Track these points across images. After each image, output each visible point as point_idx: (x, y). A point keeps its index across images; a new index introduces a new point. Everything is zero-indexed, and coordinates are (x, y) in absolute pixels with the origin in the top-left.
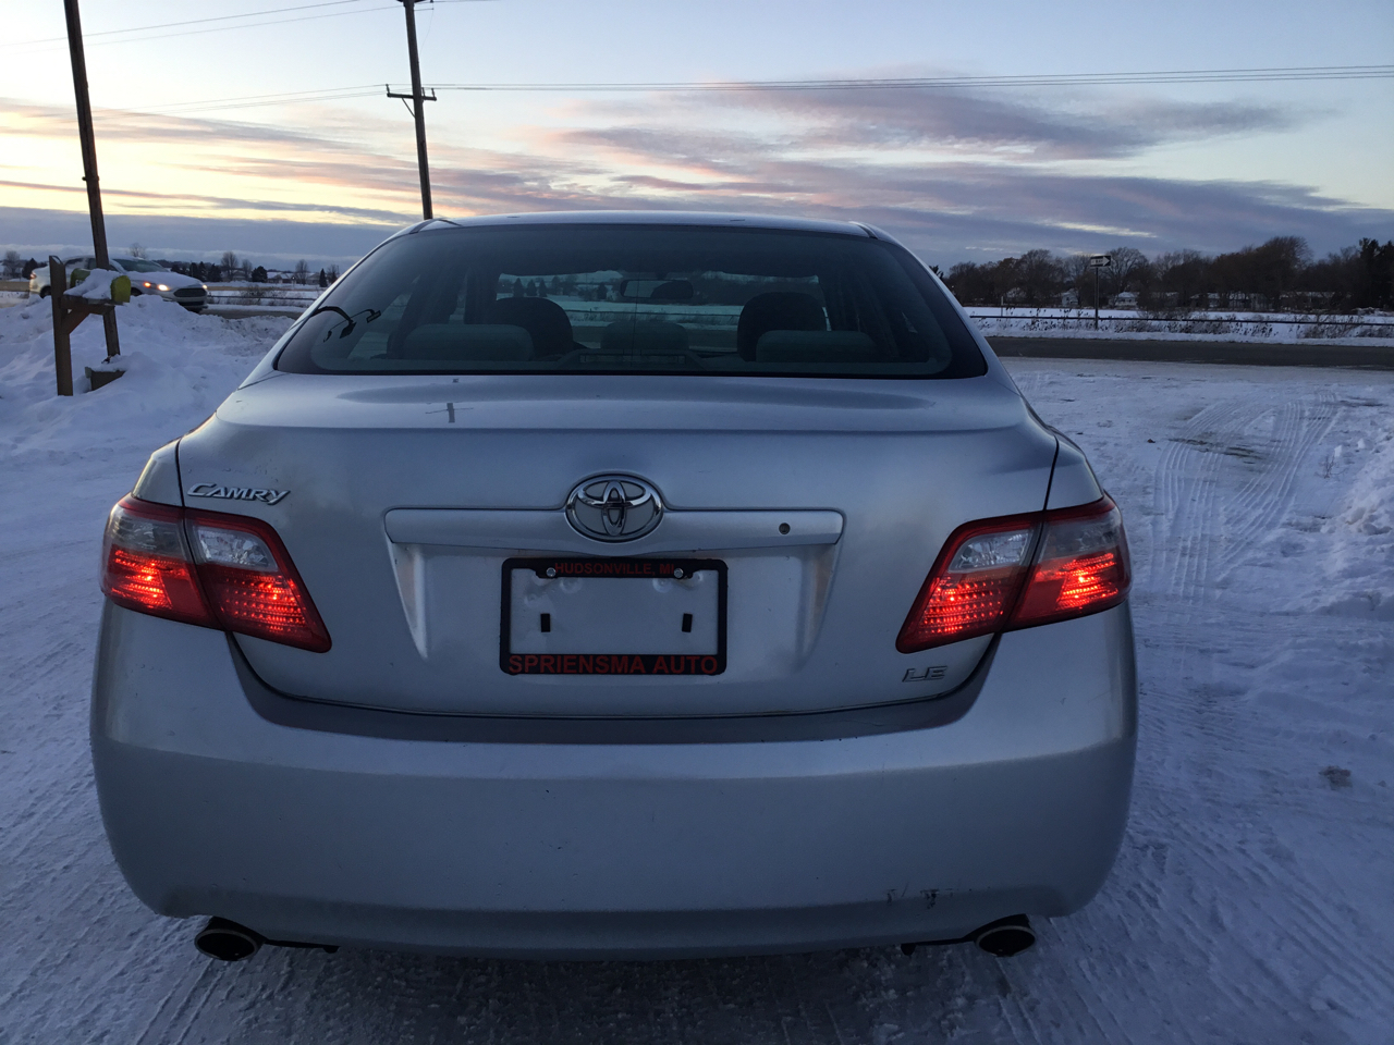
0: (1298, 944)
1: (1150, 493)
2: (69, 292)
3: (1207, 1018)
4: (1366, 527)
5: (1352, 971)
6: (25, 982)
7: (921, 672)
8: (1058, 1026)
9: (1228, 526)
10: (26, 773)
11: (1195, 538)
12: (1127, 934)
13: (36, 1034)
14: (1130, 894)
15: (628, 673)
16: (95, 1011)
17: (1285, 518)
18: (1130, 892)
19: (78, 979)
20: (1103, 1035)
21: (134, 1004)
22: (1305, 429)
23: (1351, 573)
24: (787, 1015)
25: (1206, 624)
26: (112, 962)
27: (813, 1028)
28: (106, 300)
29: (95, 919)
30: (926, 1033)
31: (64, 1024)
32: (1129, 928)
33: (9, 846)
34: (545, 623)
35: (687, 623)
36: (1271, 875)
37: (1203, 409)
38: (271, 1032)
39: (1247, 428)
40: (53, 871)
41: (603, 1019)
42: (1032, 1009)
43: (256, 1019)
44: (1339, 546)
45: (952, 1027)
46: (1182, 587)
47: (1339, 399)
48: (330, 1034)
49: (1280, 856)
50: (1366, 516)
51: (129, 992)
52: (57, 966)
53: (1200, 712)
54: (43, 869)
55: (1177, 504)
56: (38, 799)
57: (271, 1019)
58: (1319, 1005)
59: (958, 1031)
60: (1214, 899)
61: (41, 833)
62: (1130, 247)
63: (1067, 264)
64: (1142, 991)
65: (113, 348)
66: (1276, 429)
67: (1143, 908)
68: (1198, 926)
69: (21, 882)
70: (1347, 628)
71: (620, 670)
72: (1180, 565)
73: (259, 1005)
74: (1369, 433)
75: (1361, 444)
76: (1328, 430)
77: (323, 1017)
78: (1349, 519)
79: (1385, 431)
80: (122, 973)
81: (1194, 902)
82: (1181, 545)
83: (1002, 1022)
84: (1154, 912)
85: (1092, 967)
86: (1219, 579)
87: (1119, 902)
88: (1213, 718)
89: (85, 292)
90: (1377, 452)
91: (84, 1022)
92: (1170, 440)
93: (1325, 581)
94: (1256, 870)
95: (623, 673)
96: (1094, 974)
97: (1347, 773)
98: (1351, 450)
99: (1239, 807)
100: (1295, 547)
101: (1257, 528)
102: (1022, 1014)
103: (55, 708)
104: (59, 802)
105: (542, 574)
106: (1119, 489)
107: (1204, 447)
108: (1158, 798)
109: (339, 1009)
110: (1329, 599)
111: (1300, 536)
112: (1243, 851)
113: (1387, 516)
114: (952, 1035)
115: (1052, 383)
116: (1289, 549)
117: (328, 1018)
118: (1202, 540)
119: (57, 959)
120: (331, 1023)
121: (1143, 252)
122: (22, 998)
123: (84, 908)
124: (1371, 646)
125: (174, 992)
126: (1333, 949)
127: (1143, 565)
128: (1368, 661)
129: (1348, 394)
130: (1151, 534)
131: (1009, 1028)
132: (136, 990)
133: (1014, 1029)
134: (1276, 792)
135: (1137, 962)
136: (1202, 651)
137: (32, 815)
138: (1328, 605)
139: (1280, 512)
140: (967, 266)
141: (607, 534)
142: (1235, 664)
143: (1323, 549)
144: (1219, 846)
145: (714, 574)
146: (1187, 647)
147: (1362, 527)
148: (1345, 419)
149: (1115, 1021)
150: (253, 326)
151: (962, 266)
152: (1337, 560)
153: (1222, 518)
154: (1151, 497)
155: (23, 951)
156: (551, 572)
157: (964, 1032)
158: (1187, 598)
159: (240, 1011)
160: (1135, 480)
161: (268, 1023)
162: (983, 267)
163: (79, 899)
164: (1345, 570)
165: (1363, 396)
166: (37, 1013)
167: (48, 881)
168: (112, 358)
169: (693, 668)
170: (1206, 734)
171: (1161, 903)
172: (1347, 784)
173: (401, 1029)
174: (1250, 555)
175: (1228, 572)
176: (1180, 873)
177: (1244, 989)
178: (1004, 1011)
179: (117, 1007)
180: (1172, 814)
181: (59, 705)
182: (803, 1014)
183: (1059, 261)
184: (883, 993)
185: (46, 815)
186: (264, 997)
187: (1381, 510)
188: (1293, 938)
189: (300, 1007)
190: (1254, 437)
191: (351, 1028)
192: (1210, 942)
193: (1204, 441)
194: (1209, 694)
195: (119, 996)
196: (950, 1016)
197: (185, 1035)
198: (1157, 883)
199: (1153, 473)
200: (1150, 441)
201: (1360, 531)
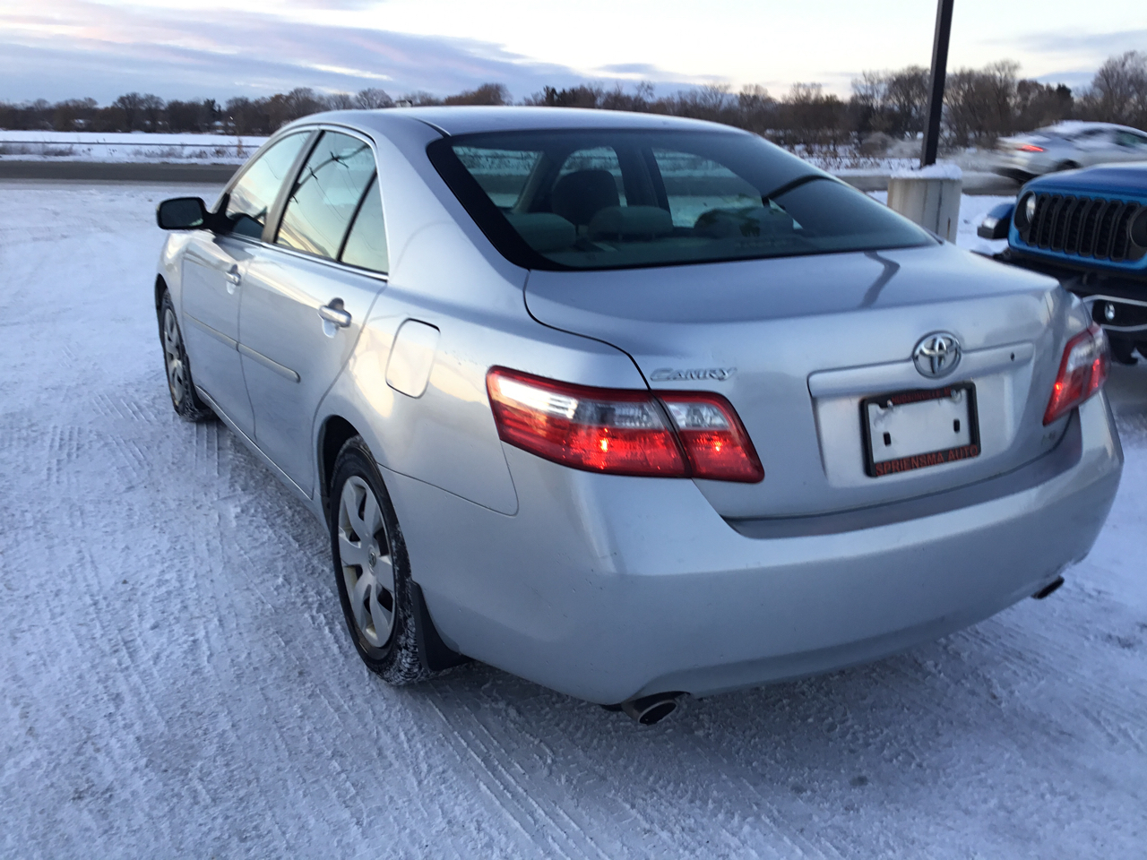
7: (1047, 436)
15: (937, 464)
34: (888, 439)
35: (956, 426)
62: (377, 88)
63: (329, 102)
71: (932, 462)
95: (934, 464)
105: (883, 405)
121: (388, 92)
140: (241, 100)
141: (934, 374)
151: (237, 100)
156: (890, 404)
162: (257, 102)
169: (967, 455)
183: (321, 98)
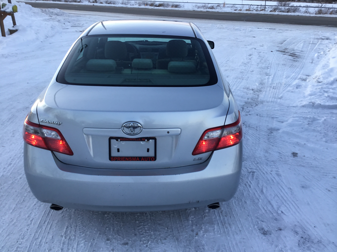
0: (278, 197)
1: (269, 68)
2: (2, 10)
3: (256, 215)
4: (317, 81)
5: (288, 204)
6: (15, 207)
7: (197, 159)
8: (226, 216)
9: (285, 79)
10: (9, 152)
11: (277, 83)
12: (243, 194)
13: (19, 219)
14: (245, 185)
15: (136, 161)
16: (30, 214)
17: (299, 77)
18: (245, 184)
19: (26, 206)
20: (235, 219)
21: (38, 212)
22: (310, 47)
23: (310, 95)
24: (172, 214)
25: (275, 110)
26: (33, 202)
27: (177, 217)
28: (11, 12)
29: (28, 191)
30: (199, 218)
31: (24, 217)
32: (244, 193)
33: (8, 172)
34: (118, 150)
35: (148, 150)
36: (276, 180)
37: (286, 40)
38: (67, 219)
39: (296, 47)
40: (17, 179)
41: (135, 215)
42: (221, 212)
43: (64, 215)
44: (310, 86)
45: (205, 217)
46: (271, 99)
47: (320, 37)
48: (79, 219)
49: (278, 175)
50: (317, 78)
51: (37, 209)
52: (21, 203)
53: (269, 135)
54: (15, 178)
55: (275, 72)
56: (12, 159)
57: (67, 216)
58: (280, 212)
59: (206, 218)
60: (263, 186)
61: (14, 169)
64: (244, 208)
65: (14, 23)
66: (303, 47)
67: (248, 188)
68: (258, 193)
69: (11, 182)
70: (307, 111)
71: (134, 160)
72: (272, 92)
73: (64, 212)
74: (325, 49)
75: (322, 53)
76: (315, 48)
77: (77, 215)
78: (314, 78)
79: (329, 48)
80: (35, 205)
81: (258, 186)
82: (273, 85)
83: (215, 215)
84: (250, 189)
85: (235, 202)
86: (280, 96)
87: (243, 186)
88: (271, 137)
89: (6, 10)
90: (326, 55)
91: (28, 217)
92: (277, 51)
93: (304, 97)
94: (273, 179)
95: (135, 161)
96: (235, 204)
97: (297, 154)
98: (319, 54)
99: (272, 161)
100: (300, 86)
101: (292, 80)
102: (219, 214)
103: (13, 134)
104: (17, 160)
105: (117, 140)
106: (262, 67)
107: (285, 53)
108: (255, 159)
109: (80, 213)
110: (304, 103)
111: (301, 83)
112: (271, 174)
113: (322, 78)
114: (205, 219)
115: (251, 31)
116: (298, 86)
117: (78, 215)
118: (279, 84)
119: (21, 201)
120: (79, 216)
122: (15, 211)
123: (25, 188)
124: (310, 117)
125: (46, 209)
126: (285, 198)
127: (263, 92)
128: (309, 121)
129: (323, 35)
130: (267, 82)
131: (216, 217)
132: (38, 208)
133: (217, 217)
134: (281, 158)
135: (245, 201)
136: (272, 118)
137: (11, 164)
138: (303, 105)
139: (299, 74)
141: (131, 134)
142: (279, 122)
143: (306, 87)
144: (266, 172)
145: (154, 140)
146: (269, 117)
147: (316, 81)
148: (320, 44)
149: (238, 215)
150: (49, 11)
152: (308, 91)
153: (285, 76)
154: (269, 70)
155: (14, 199)
156: (119, 140)
157: (207, 218)
158: (272, 102)
159: (60, 214)
160: (266, 64)
161: (66, 216)
163: (24, 186)
164: (309, 94)
165: (326, 36)
166: (19, 214)
167: (17, 182)
168: (14, 26)
169: (149, 160)
170: (269, 142)
171: (252, 187)
172: (297, 156)
173: (93, 218)
174: (289, 88)
175: (282, 94)
176: (257, 179)
177: (265, 208)
178: (216, 213)
179: (35, 213)
180: (257, 163)
181: (14, 133)
182: (175, 214)
184: (192, 209)
185: (15, 164)
186: (65, 210)
187: (321, 76)
188: (278, 196)
189: (72, 213)
190: (297, 50)
191: (83, 218)
192: (260, 196)
193: (285, 51)
194: (272, 130)
195: (35, 210)
196: (205, 214)
197: (49, 219)
198: (251, 182)
199: (271, 62)
200: (272, 51)
201: (315, 82)
